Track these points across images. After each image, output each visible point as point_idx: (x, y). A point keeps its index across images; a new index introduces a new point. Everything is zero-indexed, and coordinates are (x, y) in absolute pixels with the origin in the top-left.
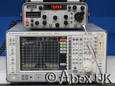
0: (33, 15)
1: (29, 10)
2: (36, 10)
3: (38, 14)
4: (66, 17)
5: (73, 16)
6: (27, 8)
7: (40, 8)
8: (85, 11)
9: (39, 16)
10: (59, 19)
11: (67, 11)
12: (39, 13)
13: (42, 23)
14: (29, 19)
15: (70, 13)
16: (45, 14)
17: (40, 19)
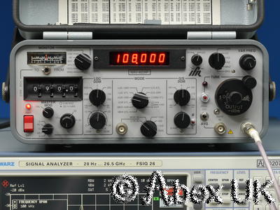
0: (53, 91)
1: (37, 70)
2: (66, 70)
3: (72, 88)
4: (182, 98)
5: (211, 94)
6: (29, 62)
7: (82, 64)
8: (259, 73)
9: (77, 94)
10: (156, 105)
11: (185, 74)
12: (77, 81)
13: (87, 122)
14: (38, 108)
15: (200, 80)
16: (100, 87)
17: (78, 105)
